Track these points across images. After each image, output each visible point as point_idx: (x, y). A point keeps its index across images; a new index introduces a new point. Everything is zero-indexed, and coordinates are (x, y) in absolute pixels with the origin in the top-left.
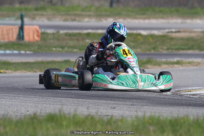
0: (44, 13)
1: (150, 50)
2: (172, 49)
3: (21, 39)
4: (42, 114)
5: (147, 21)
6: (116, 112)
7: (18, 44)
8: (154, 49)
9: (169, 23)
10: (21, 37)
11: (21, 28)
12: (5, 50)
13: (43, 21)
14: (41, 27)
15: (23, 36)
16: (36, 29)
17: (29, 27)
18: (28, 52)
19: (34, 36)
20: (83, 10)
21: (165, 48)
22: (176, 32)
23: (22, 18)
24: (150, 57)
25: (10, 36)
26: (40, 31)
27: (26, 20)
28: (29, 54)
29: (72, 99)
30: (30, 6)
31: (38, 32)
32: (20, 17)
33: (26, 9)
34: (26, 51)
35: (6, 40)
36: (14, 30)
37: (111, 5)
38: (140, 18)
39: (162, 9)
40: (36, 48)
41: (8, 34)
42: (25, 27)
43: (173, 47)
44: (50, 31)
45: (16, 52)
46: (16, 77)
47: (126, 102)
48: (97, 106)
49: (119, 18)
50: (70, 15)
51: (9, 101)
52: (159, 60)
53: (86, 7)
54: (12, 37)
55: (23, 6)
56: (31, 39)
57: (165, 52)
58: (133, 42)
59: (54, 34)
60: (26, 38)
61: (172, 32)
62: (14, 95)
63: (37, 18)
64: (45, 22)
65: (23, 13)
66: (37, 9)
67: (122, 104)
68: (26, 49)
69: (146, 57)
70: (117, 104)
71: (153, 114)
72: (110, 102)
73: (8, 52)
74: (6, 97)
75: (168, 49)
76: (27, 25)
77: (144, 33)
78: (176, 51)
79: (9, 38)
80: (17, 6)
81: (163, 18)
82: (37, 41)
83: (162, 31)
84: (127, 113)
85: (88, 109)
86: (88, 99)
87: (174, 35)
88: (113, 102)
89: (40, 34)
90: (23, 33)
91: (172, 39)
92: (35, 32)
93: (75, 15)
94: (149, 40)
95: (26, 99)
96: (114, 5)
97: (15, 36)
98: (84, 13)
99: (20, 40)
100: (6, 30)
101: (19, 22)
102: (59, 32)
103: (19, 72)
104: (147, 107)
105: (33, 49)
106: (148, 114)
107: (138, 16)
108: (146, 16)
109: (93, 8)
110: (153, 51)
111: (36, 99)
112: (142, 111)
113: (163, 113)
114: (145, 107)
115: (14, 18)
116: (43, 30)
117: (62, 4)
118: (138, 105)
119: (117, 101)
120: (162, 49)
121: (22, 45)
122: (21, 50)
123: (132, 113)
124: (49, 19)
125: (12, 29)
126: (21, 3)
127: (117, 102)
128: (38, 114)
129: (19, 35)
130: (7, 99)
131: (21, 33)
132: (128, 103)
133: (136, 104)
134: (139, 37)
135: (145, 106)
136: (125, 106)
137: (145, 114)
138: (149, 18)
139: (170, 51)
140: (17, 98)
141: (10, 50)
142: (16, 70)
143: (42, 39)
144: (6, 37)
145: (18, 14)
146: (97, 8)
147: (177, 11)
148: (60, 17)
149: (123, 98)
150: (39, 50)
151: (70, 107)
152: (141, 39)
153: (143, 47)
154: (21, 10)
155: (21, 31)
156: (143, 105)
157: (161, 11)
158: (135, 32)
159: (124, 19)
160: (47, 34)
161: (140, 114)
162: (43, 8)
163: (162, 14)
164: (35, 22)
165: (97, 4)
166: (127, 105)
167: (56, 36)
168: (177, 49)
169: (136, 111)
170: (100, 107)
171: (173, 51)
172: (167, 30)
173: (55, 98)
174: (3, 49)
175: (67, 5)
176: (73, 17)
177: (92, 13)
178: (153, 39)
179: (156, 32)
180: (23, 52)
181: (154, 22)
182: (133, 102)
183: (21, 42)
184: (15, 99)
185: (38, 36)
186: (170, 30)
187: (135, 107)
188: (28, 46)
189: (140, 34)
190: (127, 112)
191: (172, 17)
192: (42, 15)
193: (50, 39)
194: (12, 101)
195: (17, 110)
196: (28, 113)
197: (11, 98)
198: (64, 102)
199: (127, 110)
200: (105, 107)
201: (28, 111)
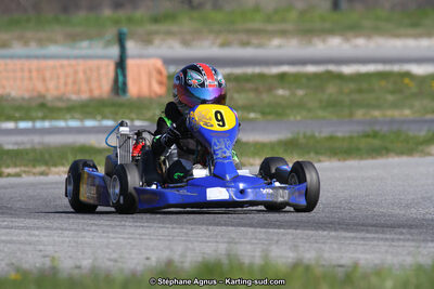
0: (175, 28)
3: (120, 92)
7: (113, 105)
10: (119, 87)
11: (121, 65)
12: (82, 120)
13: (171, 47)
14: (168, 61)
15: (125, 84)
16: (154, 66)
17: (138, 61)
18: (138, 123)
19: (150, 85)
20: (268, 20)
23: (121, 40)
25: (94, 85)
26: (165, 72)
27: (131, 46)
29: (252, 229)
30: (139, 14)
31: (160, 73)
32: (116, 39)
34: (132, 120)
35: (85, 96)
36: (103, 71)
37: (336, 6)
40: (158, 112)
41: (88, 81)
42: (130, 63)
45: (108, 123)
47: (383, 232)
48: (315, 245)
50: (236, 32)
51: (101, 237)
53: (276, 10)
54: (100, 87)
55: (121, 14)
56: (145, 91)
58: (392, 93)
60: (133, 89)
63: (157, 42)
64: (177, 49)
65: (125, 30)
66: (156, 20)
67: (374, 238)
68: (134, 116)
73: (89, 123)
74: (94, 228)
76: (133, 57)
77: (418, 70)
79: (91, 91)
80: (107, 12)
82: (160, 96)
84: (389, 259)
88: (352, 235)
89: (165, 80)
90: (124, 76)
92: (154, 74)
93: (249, 31)
95: (140, 231)
98: (270, 27)
99: (117, 94)
100: (85, 72)
101: (115, 51)
105: (150, 114)
109: (293, 15)
111: (165, 231)
114: (430, 244)
116: (172, 70)
117: (216, 5)
118: (413, 240)
121: (121, 105)
123: (401, 258)
124: (185, 43)
125: (98, 68)
126: (117, 5)
127: (362, 235)
129: (116, 81)
130: (95, 231)
131: (121, 79)
132: (388, 236)
133: (408, 236)
134: (407, 80)
136: (381, 243)
140: (118, 229)
141: (94, 118)
144: (84, 87)
145: (111, 33)
146: (303, 13)
151: (249, 247)
152: (412, 84)
153: (417, 103)
155: (120, 73)
156: (425, 241)
162: (169, 17)
164: (151, 50)
166: (387, 239)
170: (323, 246)
173: (210, 228)
174: (77, 115)
175: (228, 8)
176: (244, 38)
177: (289, 26)
182: (401, 233)
183: (122, 99)
184: (113, 232)
185: (160, 83)
187: (407, 244)
188: (138, 107)
190: (390, 257)
192: (170, 34)
194: (108, 237)
195: (121, 257)
196: (147, 262)
197: (105, 228)
198: (233, 236)
199: (387, 252)
200: (335, 246)
201: (148, 259)
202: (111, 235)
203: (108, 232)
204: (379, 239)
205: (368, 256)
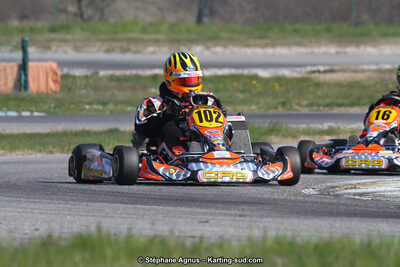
0: (69, 37)
1: (276, 108)
2: (318, 105)
3: (23, 89)
4: (64, 235)
5: (270, 51)
6: (210, 229)
7: (16, 99)
8: (284, 104)
9: (312, 53)
10: (21, 83)
11: (23, 67)
13: (66, 52)
14: (62, 64)
15: (26, 82)
16: (51, 68)
17: (37, 64)
18: (36, 114)
19: (47, 83)
20: (145, 30)
21: (305, 102)
22: (325, 72)
23: (24, 47)
24: (275, 120)
25: (1, 82)
26: (59, 73)
27: (32, 51)
28: (38, 117)
29: (122, 205)
30: (39, 24)
31: (55, 73)
32: (20, 46)
33: (32, 30)
34: (32, 112)
36: (8, 71)
37: (199, 20)
38: (256, 46)
39: (297, 26)
40: (53, 105)
42: (31, 65)
43: (320, 101)
44: (78, 72)
45: (13, 114)
46: (13, 163)
47: (229, 209)
48: (173, 219)
49: (216, 46)
50: (118, 40)
52: (293, 126)
53: (151, 24)
54: (6, 84)
55: (26, 24)
56: (43, 88)
57: (305, 111)
58: (242, 92)
59: (86, 77)
60: (33, 86)
61: (319, 72)
62: (10, 199)
63: (54, 48)
64: (70, 54)
65: (27, 39)
66: (53, 30)
67: (221, 214)
68: (34, 108)
69: (269, 121)
70: (211, 214)
71: (280, 233)
72: (198, 210)
75: (311, 105)
76: (34, 60)
77: (263, 73)
78: (326, 109)
80: (15, 23)
81: (299, 45)
82: (56, 92)
83: (299, 69)
84: (232, 232)
85: (153, 223)
86: (154, 204)
87: (322, 77)
88: (203, 210)
89: (59, 79)
90: (26, 75)
91: (318, 85)
92: (51, 74)
93: (129, 40)
94: (274, 87)
95: (32, 206)
96: (205, 20)
97: (11, 83)
98: (145, 37)
99: (20, 90)
101: (19, 55)
102: (96, 73)
103: (18, 153)
104: (269, 219)
105: (46, 107)
106: (272, 233)
107: (252, 41)
108: (267, 41)
109: (164, 27)
110: (281, 110)
111: (53, 206)
112: (261, 226)
113: (302, 230)
114: (265, 219)
115: (9, 48)
116: (65, 71)
117: (102, 18)
118: (252, 216)
119: (211, 207)
120: (299, 104)
121: (24, 99)
122: (23, 110)
123: (241, 231)
124: (77, 49)
125: (5, 69)
126: (23, 17)
127: (213, 211)
128: (56, 235)
129: (19, 80)
131: (23, 77)
132: (233, 212)
133: (249, 212)
134: (254, 82)
135: (267, 217)
136: (227, 218)
137: (265, 232)
138: (273, 46)
139: (315, 108)
140: (14, 204)
142: (12, 149)
143: (63, 87)
145: (17, 40)
146: (172, 27)
147: (329, 31)
148: (98, 44)
149: (223, 202)
150: (57, 110)
151: (119, 220)
152: (258, 85)
153: (262, 101)
154: (22, 31)
155: (22, 72)
156: (261, 216)
157: (297, 31)
158: (246, 72)
159: (225, 46)
160: (74, 77)
161: (257, 233)
162: (66, 28)
163: (300, 37)
164: (49, 54)
165: (171, 18)
166: (231, 215)
167: (91, 81)
168: (327, 105)
169: (249, 227)
170: (179, 220)
171: (321, 108)
172: (309, 69)
173: (90, 204)
175: (112, 20)
176: (125, 45)
177: (160, 36)
178: (281, 85)
179: (286, 72)
180: (26, 114)
181: (282, 52)
182: (243, 210)
183: (23, 94)
184: (10, 207)
185: (55, 81)
186: (315, 68)
187: (247, 219)
188: (37, 101)
189: (255, 77)
190: (232, 230)
191: (319, 44)
192: (64, 41)
193: (80, 89)
194: (6, 211)
195: (15, 228)
196: (37, 233)
197: (4, 204)
198: (107, 210)
199: (230, 226)
200: (189, 220)
201: (37, 230)
202: (8, 209)
203: (5, 206)
204: (225, 215)
205: (215, 229)
